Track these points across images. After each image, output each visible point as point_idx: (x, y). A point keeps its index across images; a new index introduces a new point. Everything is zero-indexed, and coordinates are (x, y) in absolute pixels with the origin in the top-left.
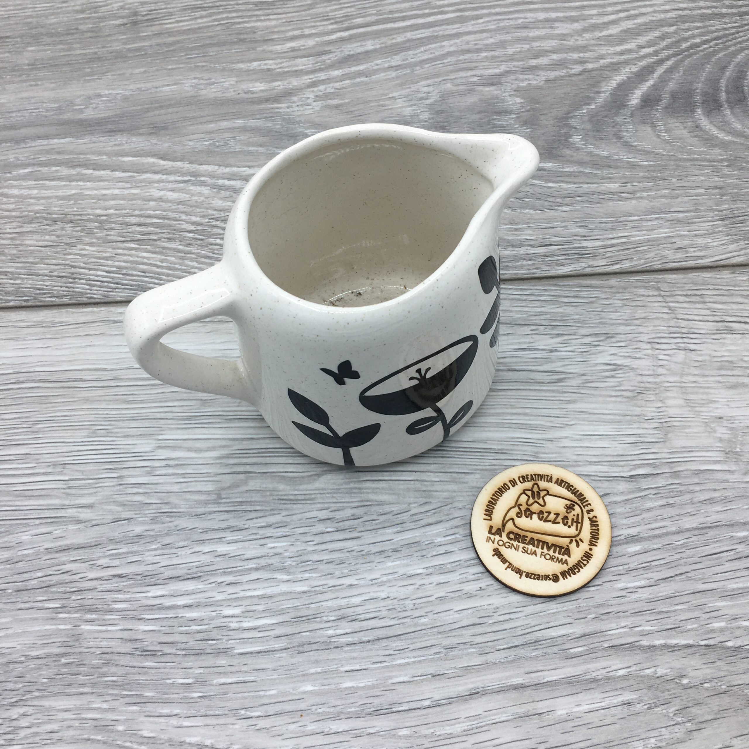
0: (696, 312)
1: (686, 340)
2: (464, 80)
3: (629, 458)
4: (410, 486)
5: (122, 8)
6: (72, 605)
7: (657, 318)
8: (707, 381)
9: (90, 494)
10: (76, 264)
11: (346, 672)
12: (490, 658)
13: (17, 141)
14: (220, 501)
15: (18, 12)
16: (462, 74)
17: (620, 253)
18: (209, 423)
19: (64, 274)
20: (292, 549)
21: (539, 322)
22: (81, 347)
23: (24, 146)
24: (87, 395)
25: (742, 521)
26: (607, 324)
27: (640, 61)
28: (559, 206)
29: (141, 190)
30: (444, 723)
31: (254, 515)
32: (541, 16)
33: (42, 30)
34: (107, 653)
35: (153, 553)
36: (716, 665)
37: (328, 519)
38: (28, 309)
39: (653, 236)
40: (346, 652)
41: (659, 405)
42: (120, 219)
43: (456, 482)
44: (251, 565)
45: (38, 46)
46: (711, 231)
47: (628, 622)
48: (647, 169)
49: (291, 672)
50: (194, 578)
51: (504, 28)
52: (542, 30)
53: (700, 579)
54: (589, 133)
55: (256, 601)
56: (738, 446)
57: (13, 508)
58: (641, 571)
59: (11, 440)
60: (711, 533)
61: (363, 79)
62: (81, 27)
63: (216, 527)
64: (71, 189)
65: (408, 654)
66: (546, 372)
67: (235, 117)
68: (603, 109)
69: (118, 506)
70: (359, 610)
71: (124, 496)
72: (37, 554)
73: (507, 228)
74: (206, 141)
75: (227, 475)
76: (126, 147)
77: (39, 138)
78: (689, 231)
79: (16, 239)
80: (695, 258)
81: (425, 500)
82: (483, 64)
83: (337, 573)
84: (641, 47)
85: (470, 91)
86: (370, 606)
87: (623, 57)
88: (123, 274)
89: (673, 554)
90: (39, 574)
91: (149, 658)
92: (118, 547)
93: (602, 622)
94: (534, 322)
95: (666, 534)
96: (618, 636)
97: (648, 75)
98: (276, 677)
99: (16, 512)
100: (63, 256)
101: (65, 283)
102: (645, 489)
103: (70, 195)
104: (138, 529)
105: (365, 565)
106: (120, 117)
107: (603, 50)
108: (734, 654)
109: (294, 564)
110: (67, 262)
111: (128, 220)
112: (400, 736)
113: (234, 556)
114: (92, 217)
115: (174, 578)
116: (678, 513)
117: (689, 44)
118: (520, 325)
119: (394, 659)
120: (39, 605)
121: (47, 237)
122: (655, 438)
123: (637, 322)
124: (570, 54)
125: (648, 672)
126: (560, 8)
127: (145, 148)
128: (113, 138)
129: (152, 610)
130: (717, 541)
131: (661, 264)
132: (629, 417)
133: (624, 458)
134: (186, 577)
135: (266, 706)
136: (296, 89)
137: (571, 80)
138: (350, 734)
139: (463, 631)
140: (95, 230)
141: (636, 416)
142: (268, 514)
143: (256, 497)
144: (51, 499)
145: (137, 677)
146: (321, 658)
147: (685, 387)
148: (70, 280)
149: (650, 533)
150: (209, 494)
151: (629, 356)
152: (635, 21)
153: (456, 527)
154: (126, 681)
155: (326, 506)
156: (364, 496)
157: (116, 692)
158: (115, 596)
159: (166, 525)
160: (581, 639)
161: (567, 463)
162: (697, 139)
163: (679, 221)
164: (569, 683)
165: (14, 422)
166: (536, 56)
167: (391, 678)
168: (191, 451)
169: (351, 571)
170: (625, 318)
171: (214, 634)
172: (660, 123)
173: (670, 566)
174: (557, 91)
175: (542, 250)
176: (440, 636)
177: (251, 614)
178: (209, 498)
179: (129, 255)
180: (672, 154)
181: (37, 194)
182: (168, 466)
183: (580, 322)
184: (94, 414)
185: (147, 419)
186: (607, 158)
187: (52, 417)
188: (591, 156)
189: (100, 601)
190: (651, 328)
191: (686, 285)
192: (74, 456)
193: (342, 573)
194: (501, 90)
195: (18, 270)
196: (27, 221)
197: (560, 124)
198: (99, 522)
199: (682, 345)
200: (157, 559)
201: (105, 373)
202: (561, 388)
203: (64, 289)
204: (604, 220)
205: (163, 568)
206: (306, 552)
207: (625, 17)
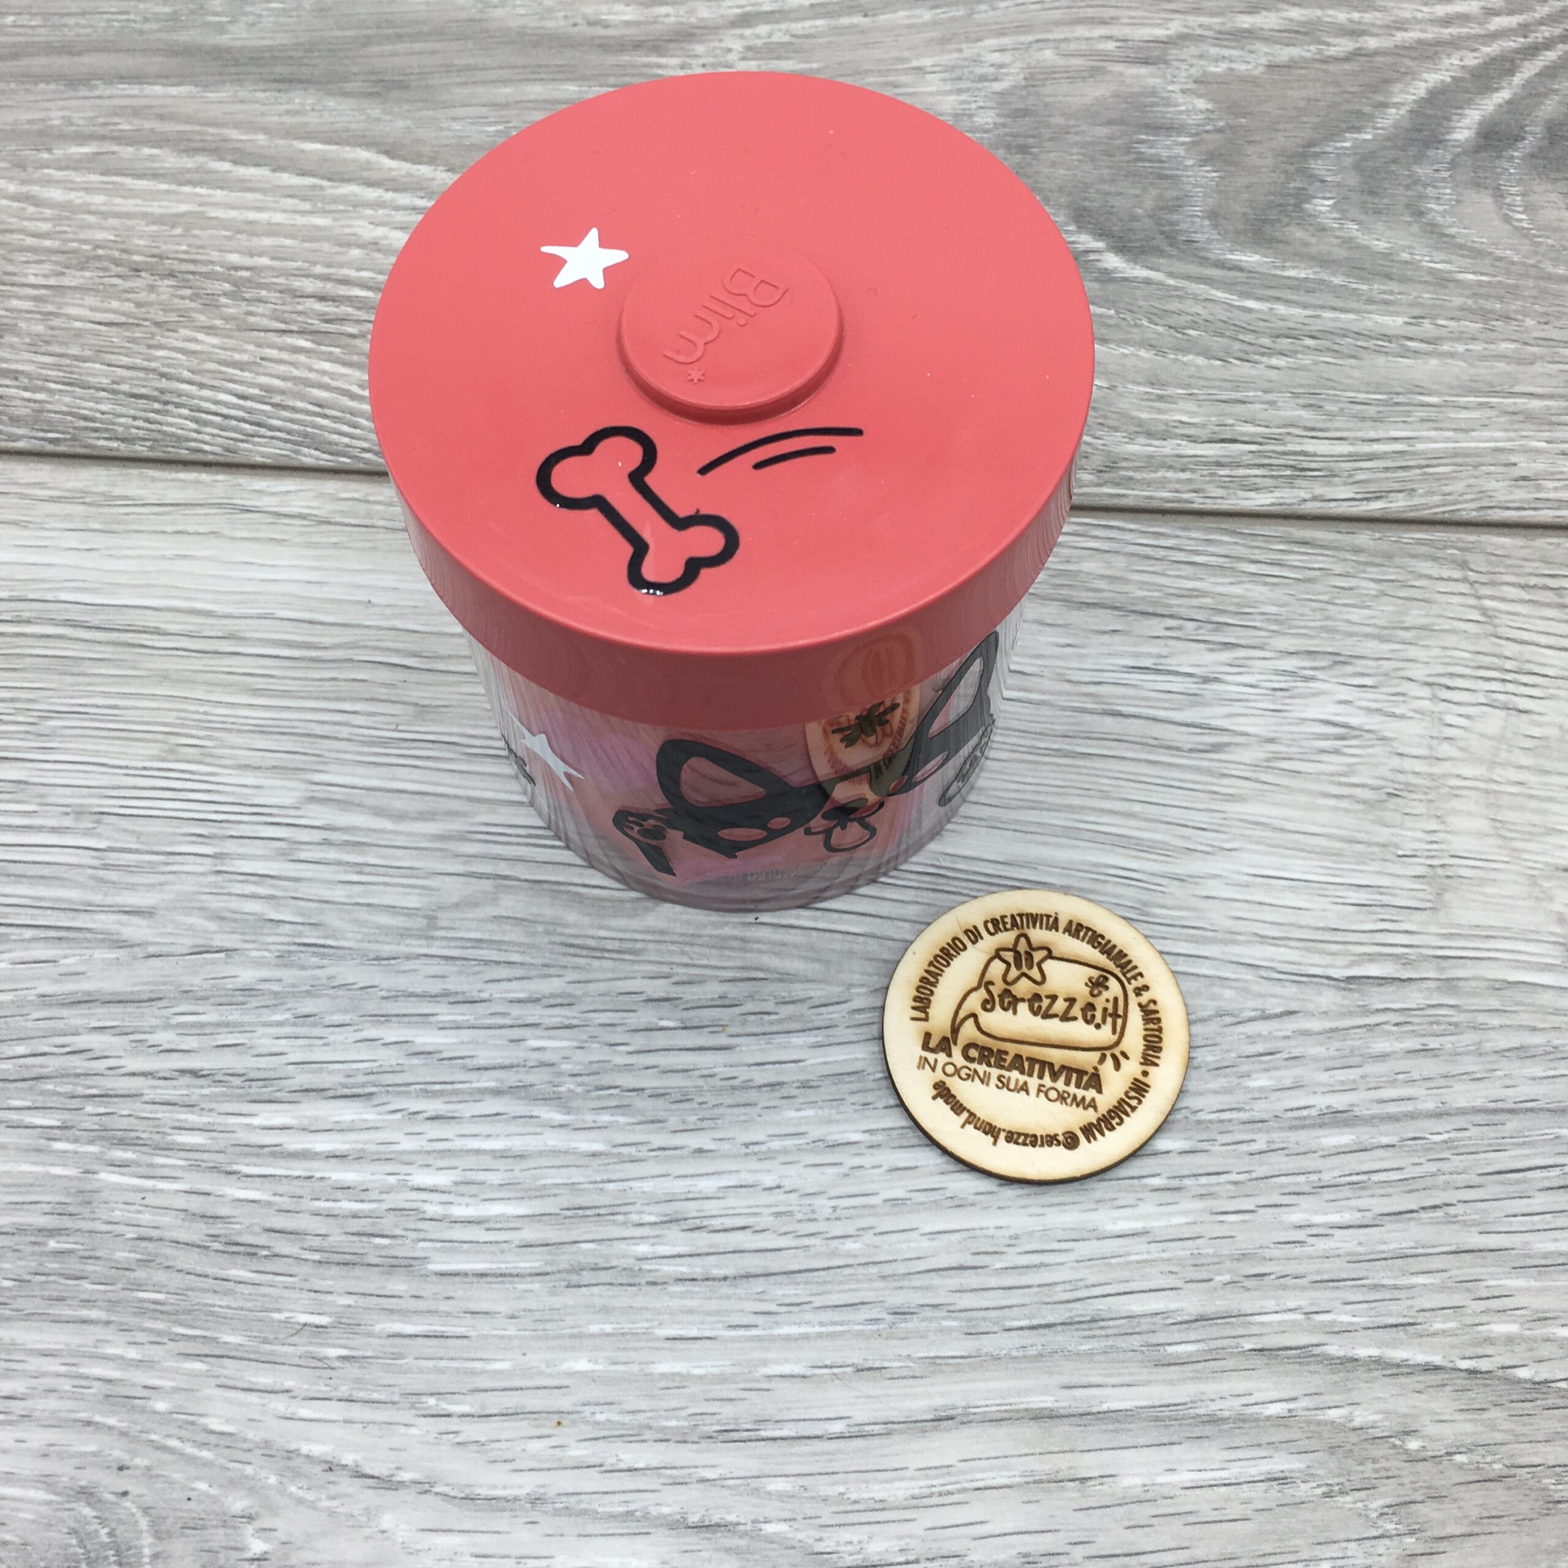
0: (1542, 625)
1: (1510, 687)
2: (1083, 46)
3: (1350, 937)
4: (855, 947)
6: (87, 1125)
7: (1453, 631)
8: (1547, 784)
9: (151, 886)
10: (172, 371)
11: (668, 1339)
12: (988, 1344)
13: (74, 81)
14: (433, 933)
16: (1082, 31)
17: (1388, 475)
18: (428, 758)
19: (143, 391)
20: (579, 1056)
21: (1185, 612)
22: (163, 557)
23: (86, 93)
24: (165, 666)
26: (1338, 632)
27: (1484, 44)
28: (1262, 354)
29: (335, 219)
30: (870, 1475)
31: (502, 972)
34: (150, 1239)
35: (273, 1031)
36: (1485, 1415)
37: (665, 1000)
38: (56, 460)
39: (1470, 443)
40: (672, 1296)
41: (1434, 826)
42: (281, 280)
44: (487, 1081)
47: (1303, 1300)
48: (1473, 291)
49: (548, 1326)
50: (358, 1096)
53: (1475, 1224)
54: (1352, 195)
55: (487, 1161)
58: (1346, 1192)
60: (1513, 1124)
61: (858, 19)
63: (419, 990)
64: (183, 202)
65: (809, 1316)
66: (1191, 726)
67: (560, 76)
68: (1389, 144)
69: (208, 918)
70: (711, 1207)
71: (227, 898)
72: (21, 1004)
73: (1140, 393)
74: (490, 124)
75: (454, 877)
76: (312, 119)
77: (123, 78)
78: (1547, 442)
79: (46, 301)
80: (1556, 504)
81: (884, 982)
82: (1132, 13)
84: (1491, 12)
85: (1095, 72)
86: (735, 1201)
87: (1449, 30)
88: (275, 405)
89: (1422, 1160)
90: (21, 1050)
91: (240, 1260)
92: (200, 1009)
93: (1247, 1295)
94: (1174, 611)
95: (1412, 1116)
96: (1277, 1329)
97: (1500, 77)
98: (511, 1332)
100: (145, 351)
101: (144, 410)
102: (1378, 1011)
103: (177, 215)
104: (247, 976)
105: (736, 1111)
106: (306, 50)
107: (1406, 10)
108: (1529, 1397)
109: (580, 1090)
110: (153, 365)
111: (297, 283)
112: (769, 1493)
113: (451, 1059)
114: (218, 269)
115: (312, 1091)
116: (1444, 1072)
118: (1142, 613)
119: (776, 1323)
120: (14, 1116)
121: (115, 304)
122: (1413, 898)
123: (1407, 635)
124: (1331, 12)
125: (1333, 1414)
127: (354, 126)
128: (285, 96)
129: (258, 1155)
130: (1524, 1143)
131: (1477, 510)
132: (1360, 847)
133: (1339, 937)
134: (339, 1093)
135: (484, 1394)
136: (704, 28)
137: (1326, 71)
138: (660, 1475)
139: (935, 1280)
140: (223, 300)
142: (534, 973)
143: (514, 934)
144: (63, 887)
145: (209, 1299)
146: (615, 1303)
147: (1495, 792)
148: (158, 406)
149: (1377, 1110)
150: (410, 915)
151: (1378, 710)
154: (184, 1305)
155: (666, 969)
156: (752, 958)
157: (159, 1325)
158: (182, 1116)
159: (310, 972)
160: (1194, 1325)
161: (1212, 934)
163: (1529, 417)
164: (1157, 1419)
166: (1253, 8)
167: (765, 1363)
168: (382, 816)
169: (702, 1120)
170: (1380, 622)
171: (388, 1224)
172: (1513, 190)
173: (1413, 1187)
174: (1290, 93)
175: (1212, 451)
176: (882, 1284)
177: (473, 1189)
178: (408, 925)
179: (291, 364)
180: (1532, 261)
181: (104, 204)
182: (327, 843)
183: (1277, 622)
184: (178, 710)
185: (292, 734)
186: (1386, 256)
187: (85, 705)
188: (1351, 249)
189: (145, 1122)
190: (1436, 652)
191: (1526, 564)
192: (125, 798)
193: (684, 1122)
194: (1164, 76)
195: (44, 372)
196: (75, 262)
197: (1289, 167)
198: (165, 949)
199: (1502, 697)
200: (282, 1045)
201: (211, 621)
202: (1217, 765)
203: (140, 423)
204: (1361, 396)
205: (291, 1067)
206: (608, 1066)
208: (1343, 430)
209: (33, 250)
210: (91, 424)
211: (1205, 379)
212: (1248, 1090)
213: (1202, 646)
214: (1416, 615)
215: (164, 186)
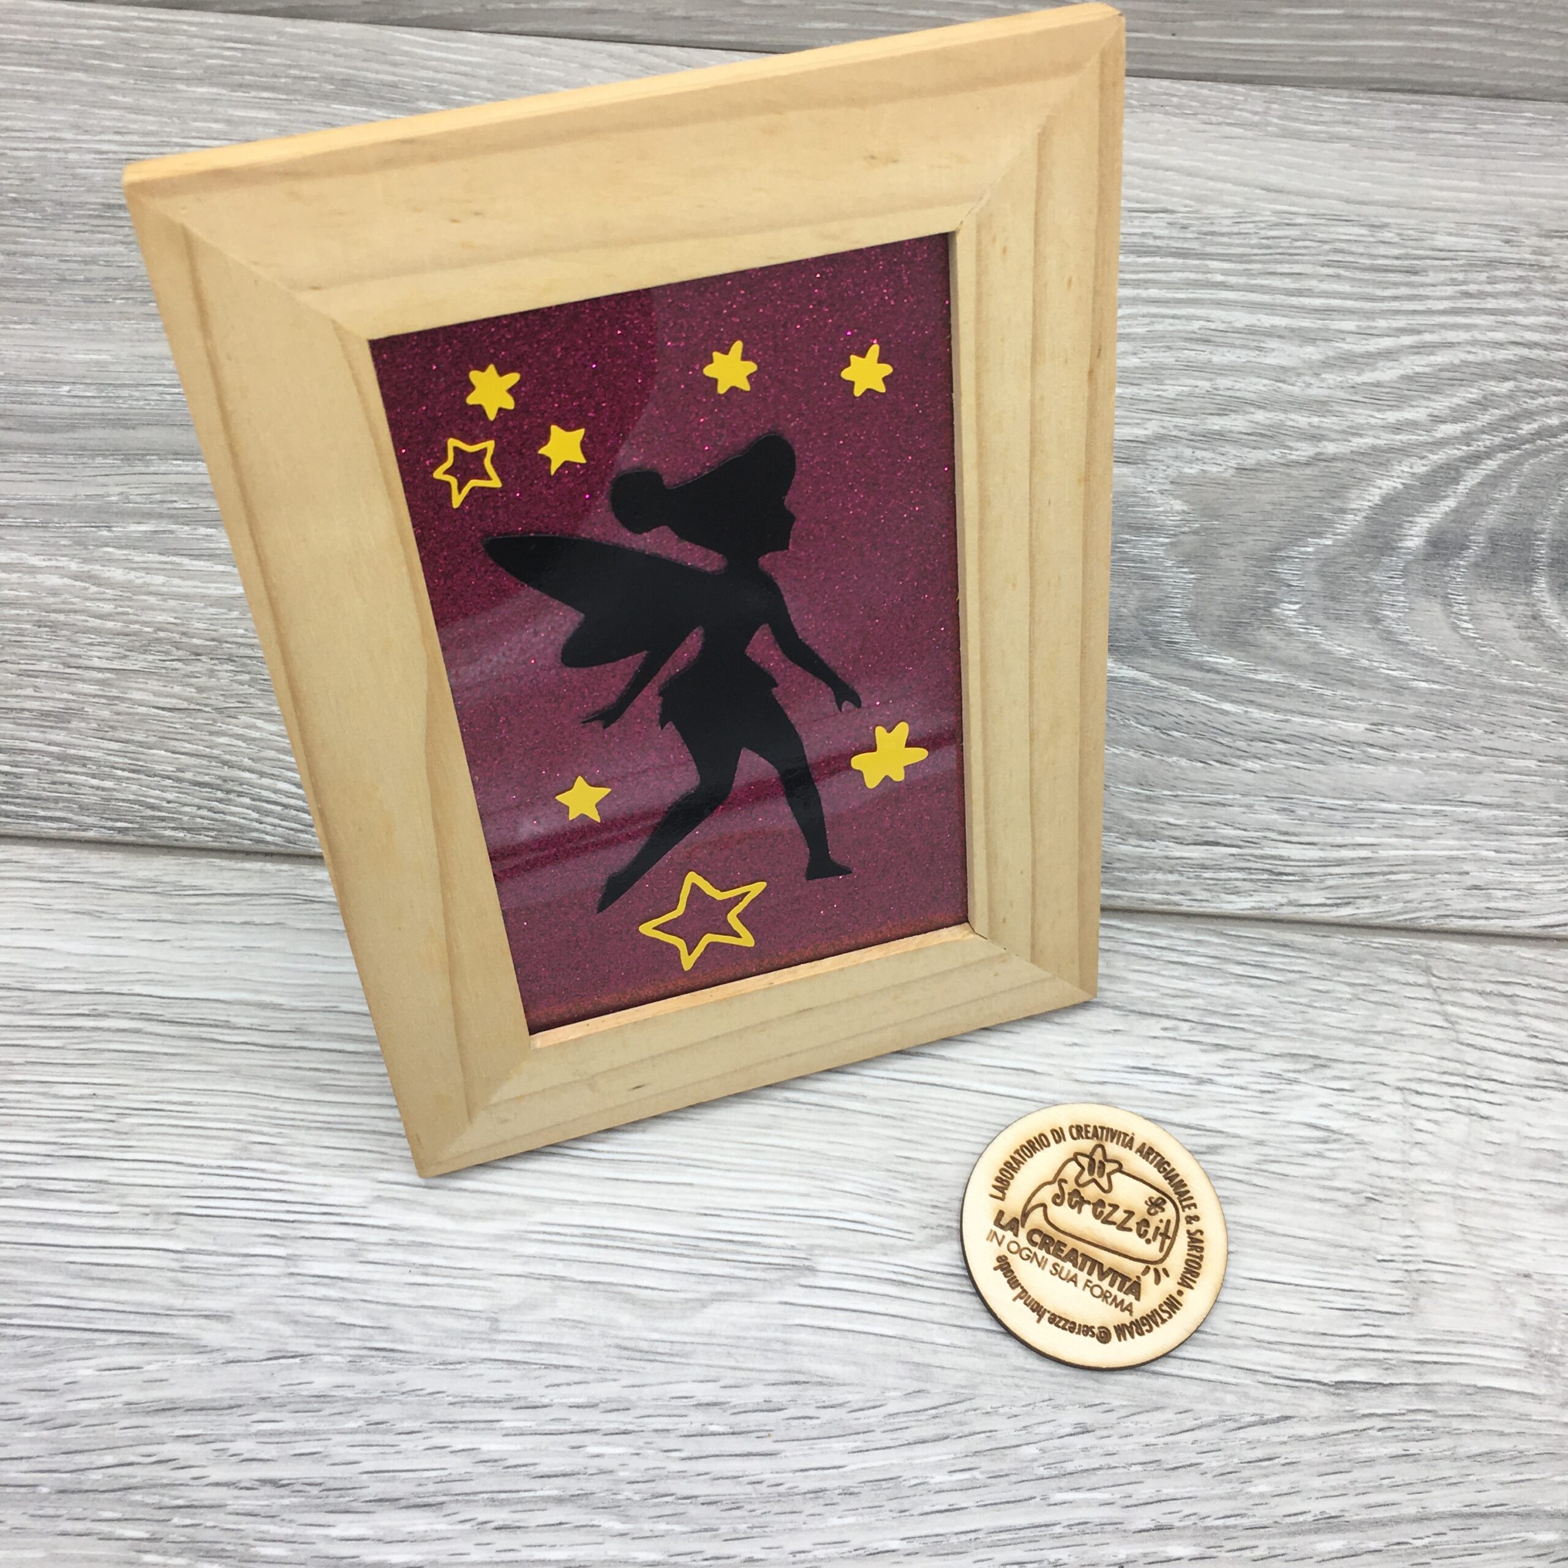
0: (1499, 1032)
1: (1472, 1093)
3: (1337, 1342)
4: (889, 1350)
6: (173, 1537)
7: (1420, 1037)
8: (1506, 1190)
9: (227, 1289)
10: (234, 758)
13: (131, 456)
14: (495, 1336)
17: (1355, 881)
19: (207, 779)
20: (635, 1462)
21: (1180, 1013)
22: (232, 949)
24: (234, 1061)
25: (1548, 1508)
26: (1317, 1035)
27: (1431, 452)
28: (1240, 757)
31: (564, 1376)
32: (1242, 319)
35: (349, 1438)
37: (715, 1404)
39: (1428, 850)
41: (1409, 1231)
43: (984, 1353)
44: (550, 1489)
46: (1541, 857)
48: (1426, 698)
50: (429, 1505)
51: (1162, 337)
52: (1238, 351)
54: (1315, 600)
56: (1556, 1342)
57: (64, 1302)
59: (70, 1146)
60: (1486, 1528)
63: (483, 1395)
66: (1185, 1127)
68: (1348, 550)
69: (281, 1323)
71: (298, 1301)
72: (107, 1413)
73: (1130, 793)
75: (514, 1279)
78: (1497, 852)
79: (111, 685)
80: (1505, 914)
81: (917, 1386)
83: (725, 1529)
84: (1437, 420)
87: (1399, 437)
90: (109, 1459)
94: (1171, 1011)
95: (1396, 1521)
97: (1447, 484)
99: (71, 1313)
100: (208, 737)
101: (208, 799)
102: (1364, 1416)
104: (321, 1382)
105: (783, 1518)
107: (1361, 416)
109: (637, 1497)
110: (216, 752)
113: (516, 1466)
115: (387, 1500)
116: (1422, 1476)
117: (1535, 425)
118: (1140, 1013)
120: (104, 1528)
121: (177, 689)
122: (1392, 1303)
123: (1379, 1039)
124: (1293, 416)
126: (1282, 306)
130: (1495, 1548)
131: (1435, 918)
132: (1344, 1251)
133: (1327, 1342)
134: (412, 1502)
137: (1289, 475)
141: (1359, 1249)
142: (591, 1377)
143: (570, 1337)
144: (145, 1290)
147: (1461, 1197)
148: (220, 794)
149: (1365, 1515)
150: (475, 1318)
151: (1356, 1114)
152: (1432, 358)
153: (976, 1453)
155: (713, 1373)
156: (793, 1361)
158: (264, 1528)
159: (379, 1378)
161: (1211, 1338)
162: (1531, 644)
163: (1479, 826)
165: (80, 1105)
166: (1222, 412)
168: (445, 1215)
169: (752, 1528)
170: (1356, 1026)
172: (1460, 599)
174: (1258, 496)
175: (1196, 853)
178: (471, 1328)
180: (1476, 671)
181: (164, 585)
182: (393, 1244)
183: (1263, 1024)
184: (249, 1107)
185: (358, 1131)
186: (1346, 661)
187: (162, 1102)
188: (1316, 653)
189: (230, 1534)
190: (1406, 1056)
191: (1483, 970)
192: (200, 1197)
193: (735, 1531)
194: (1143, 477)
195: (112, 758)
196: (137, 644)
197: (1259, 571)
198: (242, 1355)
199: (1465, 1103)
200: (355, 1453)
201: (279, 1014)
203: (204, 812)
204: (1329, 802)
205: (365, 1476)
206: (664, 1473)
207: (1412, 347)
208: (1314, 835)
209: (97, 631)
210: (158, 814)
211: (1191, 781)
212: (1250, 1496)
213: (1194, 1046)
215: (221, 568)
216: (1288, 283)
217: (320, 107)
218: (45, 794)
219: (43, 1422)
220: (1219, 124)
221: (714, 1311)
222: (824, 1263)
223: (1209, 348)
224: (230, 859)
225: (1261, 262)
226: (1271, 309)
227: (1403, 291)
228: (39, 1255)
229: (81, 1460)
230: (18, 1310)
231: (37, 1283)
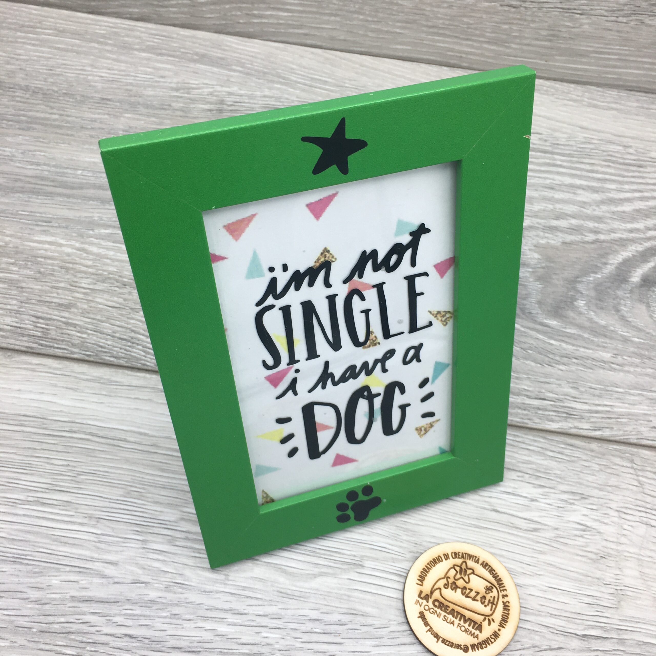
1: (649, 515)
3: (585, 617)
5: (211, 94)
7: (627, 489)
9: (117, 552)
14: (227, 583)
15: (121, 77)
17: (603, 420)
19: (125, 337)
20: (282, 642)
21: (525, 470)
22: (129, 409)
24: (127, 456)
26: (583, 485)
27: (645, 242)
28: (557, 364)
31: (254, 602)
32: (568, 180)
33: (141, 100)
35: (162, 620)
37: (317, 620)
39: (635, 410)
41: (618, 572)
44: (245, 650)
45: (134, 114)
48: (637, 346)
50: (194, 652)
52: (565, 194)
54: (593, 300)
57: (49, 551)
59: (56, 485)
62: (173, 104)
63: (220, 607)
66: (525, 519)
68: (607, 280)
69: (139, 568)
71: (147, 560)
72: (63, 600)
79: (89, 295)
84: (648, 229)
90: (62, 620)
92: (134, 608)
94: (522, 469)
97: (651, 257)
100: (127, 320)
101: (125, 346)
102: (594, 650)
104: (153, 595)
107: (616, 225)
110: (129, 326)
113: (231, 639)
115: (177, 648)
120: (58, 649)
121: (116, 299)
122: (610, 603)
123: (610, 489)
124: (587, 222)
126: (585, 176)
131: (637, 439)
132: (590, 579)
133: (580, 617)
134: (187, 650)
137: (584, 247)
141: (596, 578)
142: (266, 603)
143: (258, 585)
144: (83, 549)
147: (641, 560)
148: (130, 344)
151: (598, 520)
152: (647, 203)
155: (317, 606)
156: (351, 604)
159: (178, 595)
161: (531, 611)
165: (63, 469)
166: (557, 218)
170: (600, 483)
172: (654, 304)
174: (570, 255)
175: (536, 403)
178: (218, 578)
181: (113, 255)
182: (187, 539)
183: (560, 478)
184: (132, 476)
185: (176, 490)
186: (604, 327)
187: (96, 470)
188: (591, 323)
190: (621, 497)
192: (109, 512)
195: (87, 325)
196: (101, 279)
197: (569, 286)
198: (120, 580)
199: (645, 519)
200: (165, 627)
201: (147, 438)
202: (534, 537)
203: (123, 351)
204: (594, 386)
205: (168, 637)
206: (293, 647)
207: (639, 198)
208: (586, 399)
209: (85, 272)
210: (103, 350)
211: (535, 372)
213: (530, 485)
214: (613, 481)
216: (588, 167)
217: (192, 65)
218: (58, 338)
219: (36, 601)
220: (562, 99)
221: (319, 580)
222: (367, 564)
223: (552, 191)
224: (132, 371)
225: (577, 157)
226: (580, 177)
227: (637, 174)
228: (40, 531)
229: (51, 619)
230: (30, 553)
231: (38, 542)
